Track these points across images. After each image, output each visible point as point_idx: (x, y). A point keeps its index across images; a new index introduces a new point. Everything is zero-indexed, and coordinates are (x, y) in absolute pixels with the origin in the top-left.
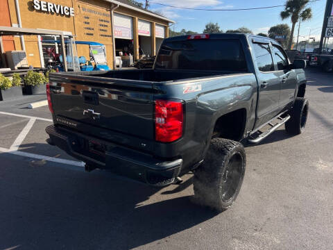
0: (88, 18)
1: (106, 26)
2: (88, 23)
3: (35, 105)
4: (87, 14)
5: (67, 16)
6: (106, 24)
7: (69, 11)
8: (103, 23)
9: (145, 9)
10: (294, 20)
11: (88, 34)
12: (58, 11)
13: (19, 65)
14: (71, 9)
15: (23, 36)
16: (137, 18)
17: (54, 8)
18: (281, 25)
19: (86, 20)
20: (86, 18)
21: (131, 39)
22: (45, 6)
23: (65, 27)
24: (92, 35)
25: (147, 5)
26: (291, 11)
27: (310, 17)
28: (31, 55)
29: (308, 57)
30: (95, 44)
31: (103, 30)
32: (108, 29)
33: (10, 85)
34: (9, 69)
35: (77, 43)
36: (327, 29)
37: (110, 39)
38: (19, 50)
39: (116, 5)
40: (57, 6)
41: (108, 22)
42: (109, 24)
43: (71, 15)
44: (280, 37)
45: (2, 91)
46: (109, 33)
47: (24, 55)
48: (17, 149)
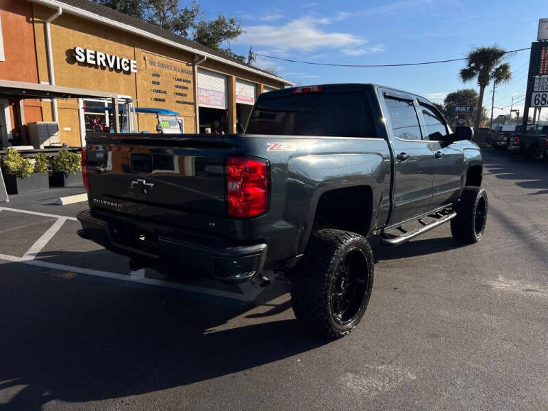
0: (158, 76)
1: (186, 88)
2: (158, 83)
3: (67, 201)
4: (157, 69)
5: (125, 73)
6: (185, 84)
7: (129, 65)
8: (181, 84)
9: (248, 65)
10: (483, 83)
11: (156, 100)
12: (111, 65)
13: (47, 143)
14: (132, 62)
15: (55, 100)
16: (234, 77)
17: (106, 61)
18: (465, 91)
19: (155, 79)
20: (154, 75)
21: (224, 108)
22: (93, 57)
23: (122, 88)
24: (164, 100)
25: (251, 58)
26: (476, 68)
27: (507, 77)
28: (65, 129)
29: (505, 139)
30: (167, 112)
31: (180, 94)
32: (189, 92)
33: (30, 170)
34: (31, 148)
35: (138, 110)
36: (534, 95)
37: (191, 107)
38: (48, 121)
39: (202, 57)
40: (111, 58)
41: (189, 82)
42: (190, 86)
43: (132, 70)
44: (463, 109)
45: (18, 179)
46: (189, 99)
47: (56, 128)
48: (33, 258)
